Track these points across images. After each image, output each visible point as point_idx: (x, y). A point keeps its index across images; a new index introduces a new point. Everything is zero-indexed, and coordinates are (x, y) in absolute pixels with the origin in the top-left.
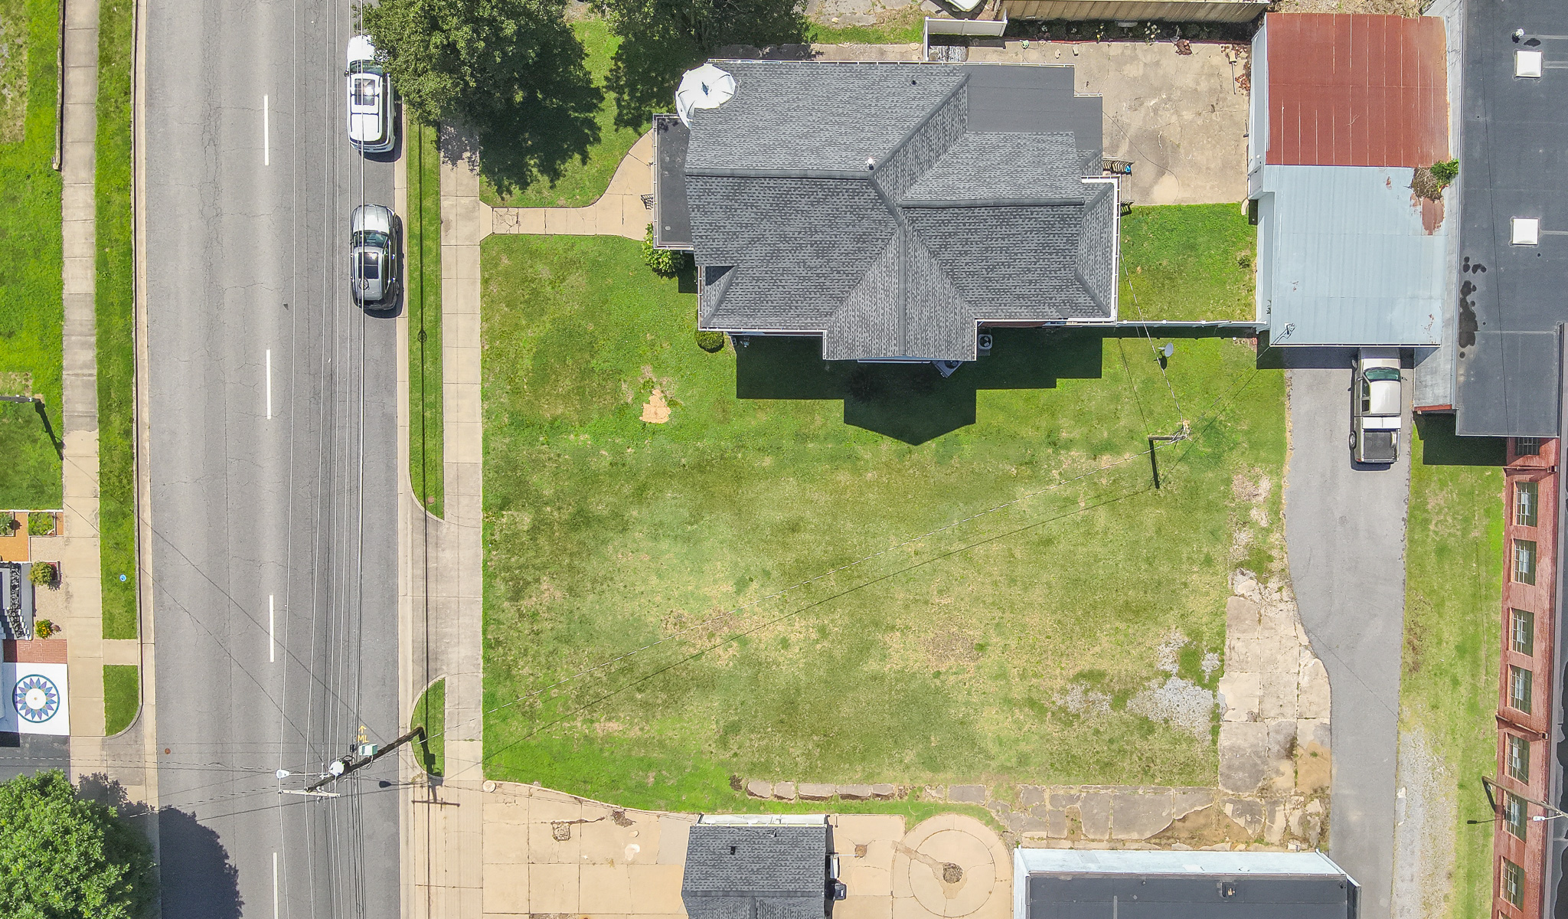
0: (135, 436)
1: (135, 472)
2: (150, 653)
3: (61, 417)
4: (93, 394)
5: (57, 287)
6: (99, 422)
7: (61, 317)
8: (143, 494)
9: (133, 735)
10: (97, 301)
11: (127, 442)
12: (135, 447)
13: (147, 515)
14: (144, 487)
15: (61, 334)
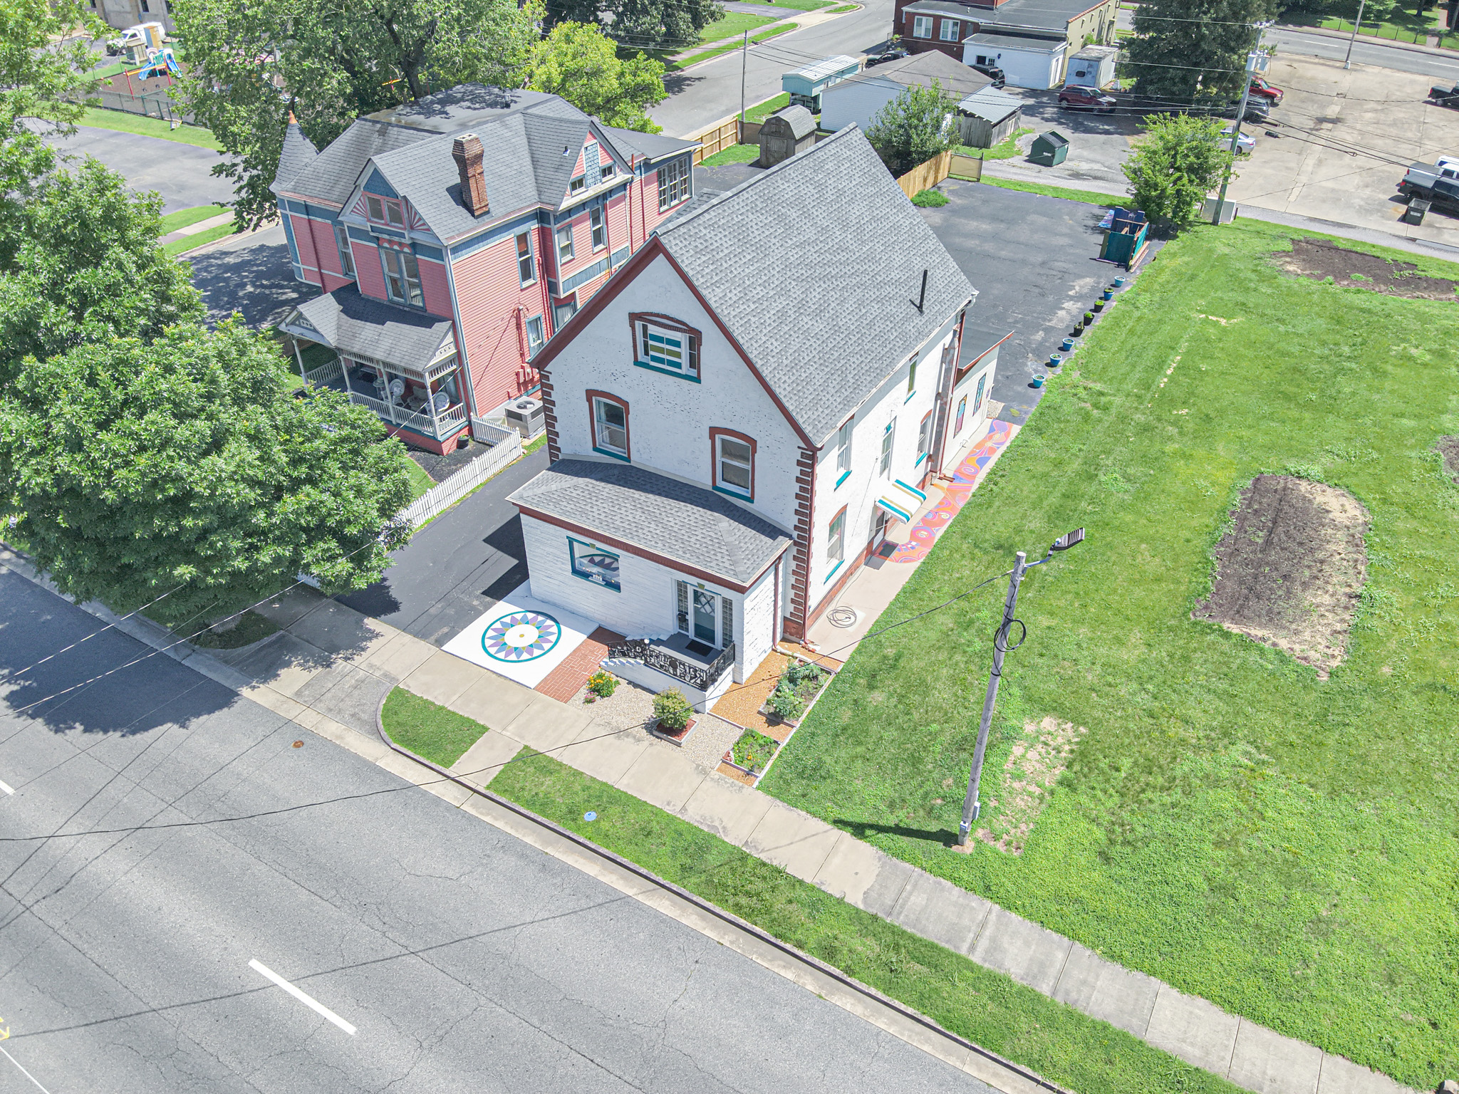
0: (817, 961)
1: (749, 926)
2: (449, 794)
3: (914, 861)
4: (932, 932)
5: (1177, 976)
6: (875, 918)
7: (1113, 956)
8: (703, 918)
9: (364, 716)
10: (1125, 1036)
11: (812, 943)
12: (795, 951)
13: (664, 905)
14: (715, 927)
15: (1075, 937)
